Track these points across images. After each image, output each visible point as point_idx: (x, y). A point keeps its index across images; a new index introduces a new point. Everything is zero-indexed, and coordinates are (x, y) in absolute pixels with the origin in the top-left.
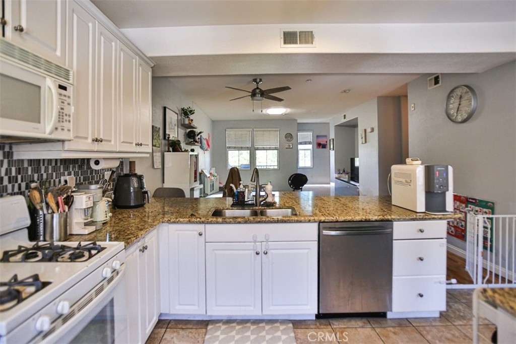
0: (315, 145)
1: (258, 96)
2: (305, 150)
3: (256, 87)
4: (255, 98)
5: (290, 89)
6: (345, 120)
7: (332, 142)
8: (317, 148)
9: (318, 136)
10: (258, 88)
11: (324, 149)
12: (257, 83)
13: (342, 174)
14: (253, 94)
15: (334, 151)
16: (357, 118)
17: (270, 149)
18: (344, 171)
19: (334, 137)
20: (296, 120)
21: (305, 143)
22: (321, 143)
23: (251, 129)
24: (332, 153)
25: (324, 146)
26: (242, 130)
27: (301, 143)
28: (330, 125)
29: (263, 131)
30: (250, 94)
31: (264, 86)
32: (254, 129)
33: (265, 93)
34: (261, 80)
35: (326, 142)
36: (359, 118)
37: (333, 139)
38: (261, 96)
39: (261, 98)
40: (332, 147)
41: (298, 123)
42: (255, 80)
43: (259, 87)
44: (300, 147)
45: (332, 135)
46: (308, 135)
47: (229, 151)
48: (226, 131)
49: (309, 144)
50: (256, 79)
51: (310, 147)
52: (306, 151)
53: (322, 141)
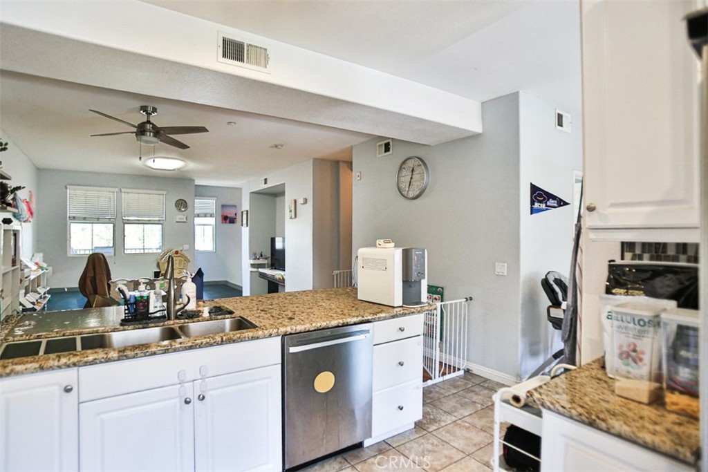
0: (220, 219)
1: (149, 137)
2: (204, 225)
3: (145, 120)
4: (144, 138)
5: (208, 131)
6: (266, 186)
7: (245, 216)
8: (222, 223)
9: (223, 206)
10: (148, 122)
11: (231, 225)
12: (149, 114)
13: (259, 259)
14: (141, 130)
15: (248, 228)
16: (284, 184)
17: (149, 222)
18: (261, 255)
19: (248, 209)
20: (194, 181)
21: (205, 215)
22: (229, 216)
23: (117, 190)
24: (245, 231)
25: (232, 221)
26: (99, 188)
27: (198, 216)
28: (243, 190)
29: (139, 193)
30: (135, 130)
31: (159, 120)
32: (123, 190)
33: (162, 132)
34: (155, 110)
35: (236, 214)
36: (286, 185)
37: (247, 211)
38: (155, 136)
39: (155, 139)
40: (245, 222)
41: (196, 186)
42: (144, 108)
43: (152, 122)
44: (197, 220)
45: (246, 206)
46: (209, 204)
47: (72, 224)
48: (66, 188)
49: (211, 216)
50: (146, 107)
51: (212, 221)
52: (205, 227)
53: (230, 212)
